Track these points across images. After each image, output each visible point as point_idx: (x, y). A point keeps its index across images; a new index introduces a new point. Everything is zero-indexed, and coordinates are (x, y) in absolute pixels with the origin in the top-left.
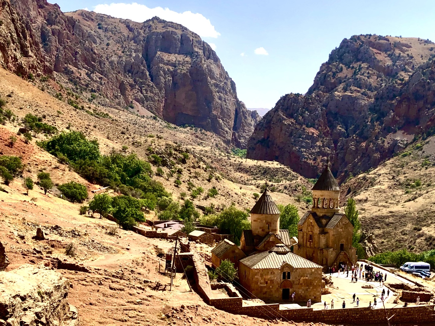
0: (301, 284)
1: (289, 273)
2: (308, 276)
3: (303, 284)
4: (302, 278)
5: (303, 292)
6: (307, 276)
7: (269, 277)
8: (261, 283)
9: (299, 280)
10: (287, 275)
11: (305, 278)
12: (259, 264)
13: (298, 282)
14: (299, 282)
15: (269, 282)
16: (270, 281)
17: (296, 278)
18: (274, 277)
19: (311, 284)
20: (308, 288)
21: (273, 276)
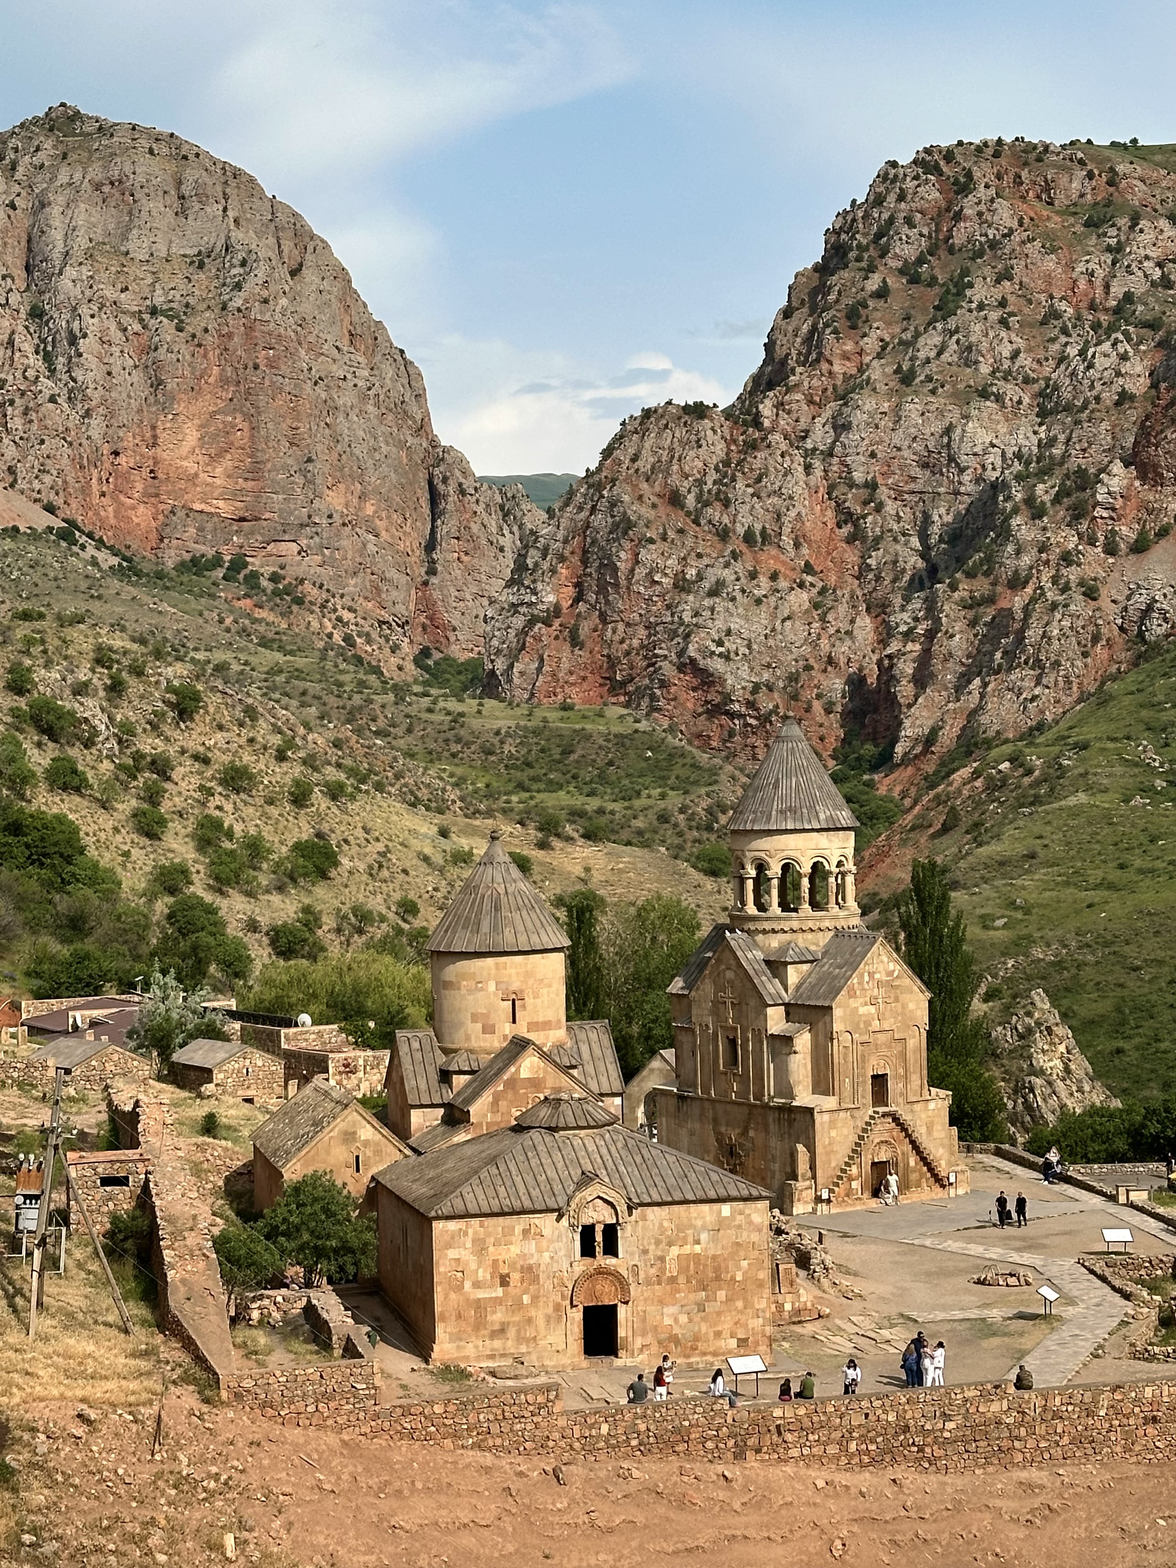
0: (673, 1280)
1: (611, 1232)
2: (704, 1237)
3: (682, 1280)
4: (675, 1251)
5: (683, 1319)
6: (698, 1242)
7: (515, 1249)
8: (477, 1285)
9: (662, 1259)
10: (599, 1237)
11: (687, 1250)
12: (466, 1189)
13: (653, 1271)
14: (663, 1270)
15: (515, 1277)
16: (522, 1269)
17: (645, 1252)
18: (540, 1251)
19: (718, 1278)
20: (707, 1299)
21: (531, 1246)
